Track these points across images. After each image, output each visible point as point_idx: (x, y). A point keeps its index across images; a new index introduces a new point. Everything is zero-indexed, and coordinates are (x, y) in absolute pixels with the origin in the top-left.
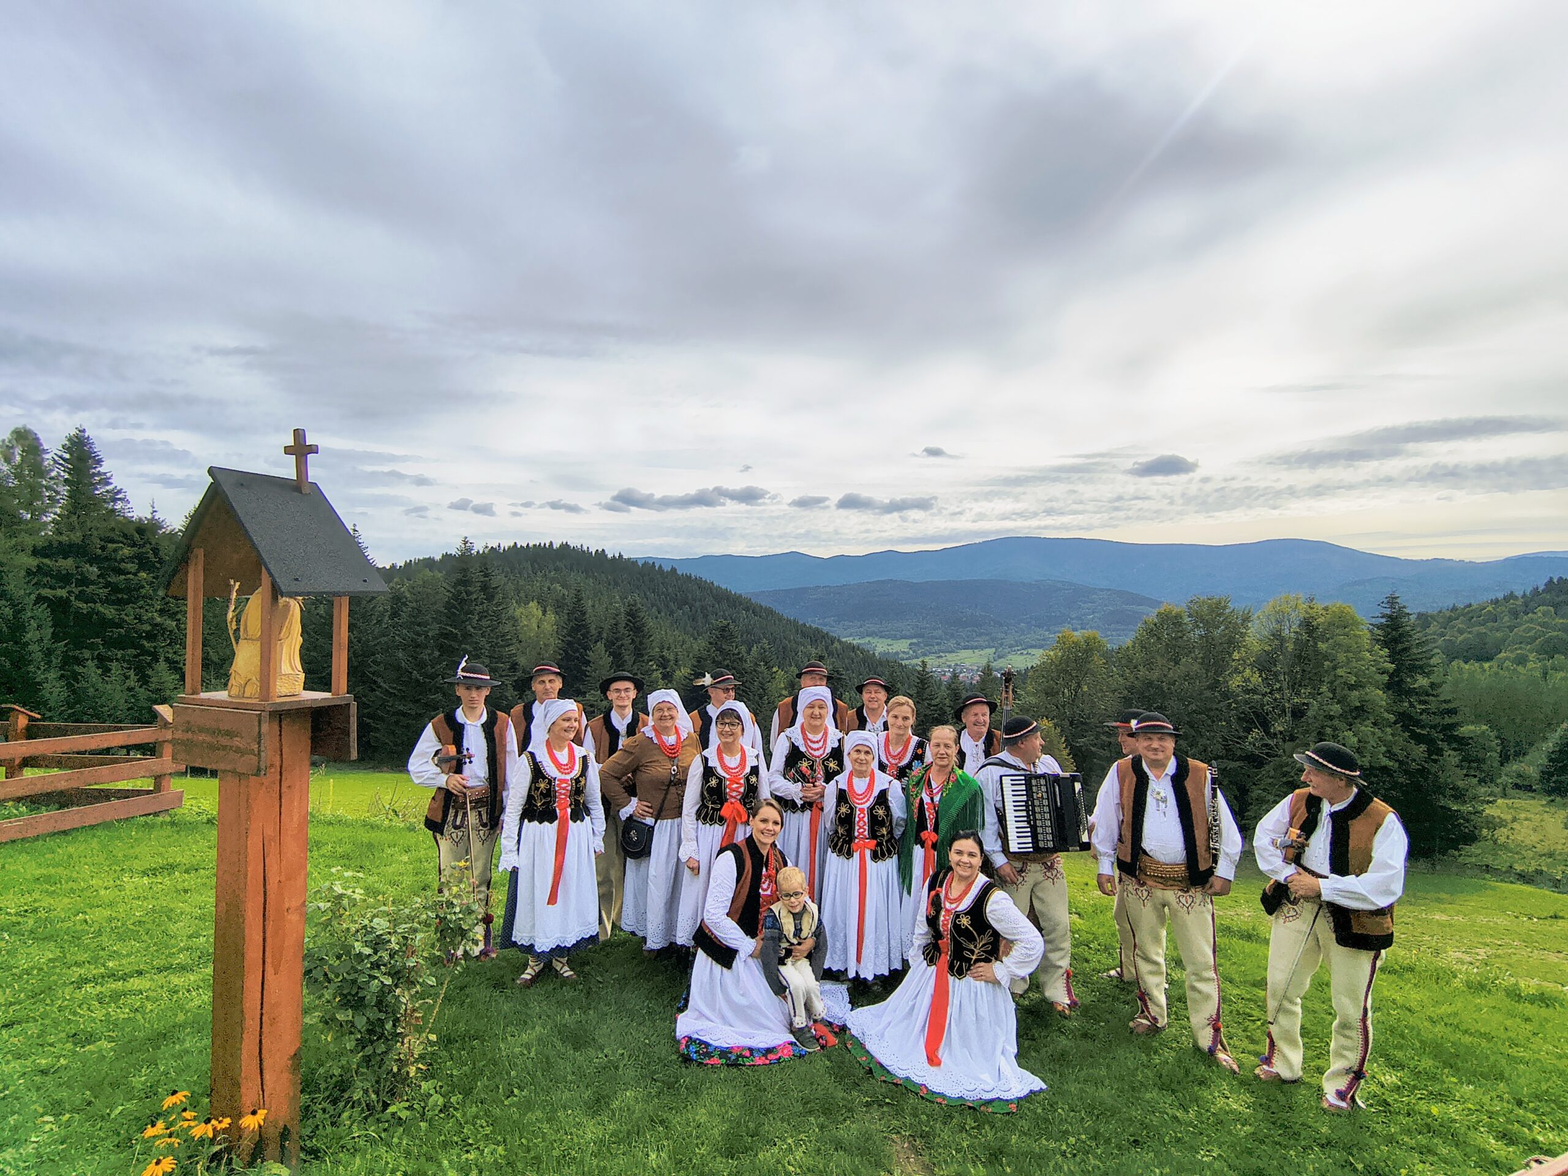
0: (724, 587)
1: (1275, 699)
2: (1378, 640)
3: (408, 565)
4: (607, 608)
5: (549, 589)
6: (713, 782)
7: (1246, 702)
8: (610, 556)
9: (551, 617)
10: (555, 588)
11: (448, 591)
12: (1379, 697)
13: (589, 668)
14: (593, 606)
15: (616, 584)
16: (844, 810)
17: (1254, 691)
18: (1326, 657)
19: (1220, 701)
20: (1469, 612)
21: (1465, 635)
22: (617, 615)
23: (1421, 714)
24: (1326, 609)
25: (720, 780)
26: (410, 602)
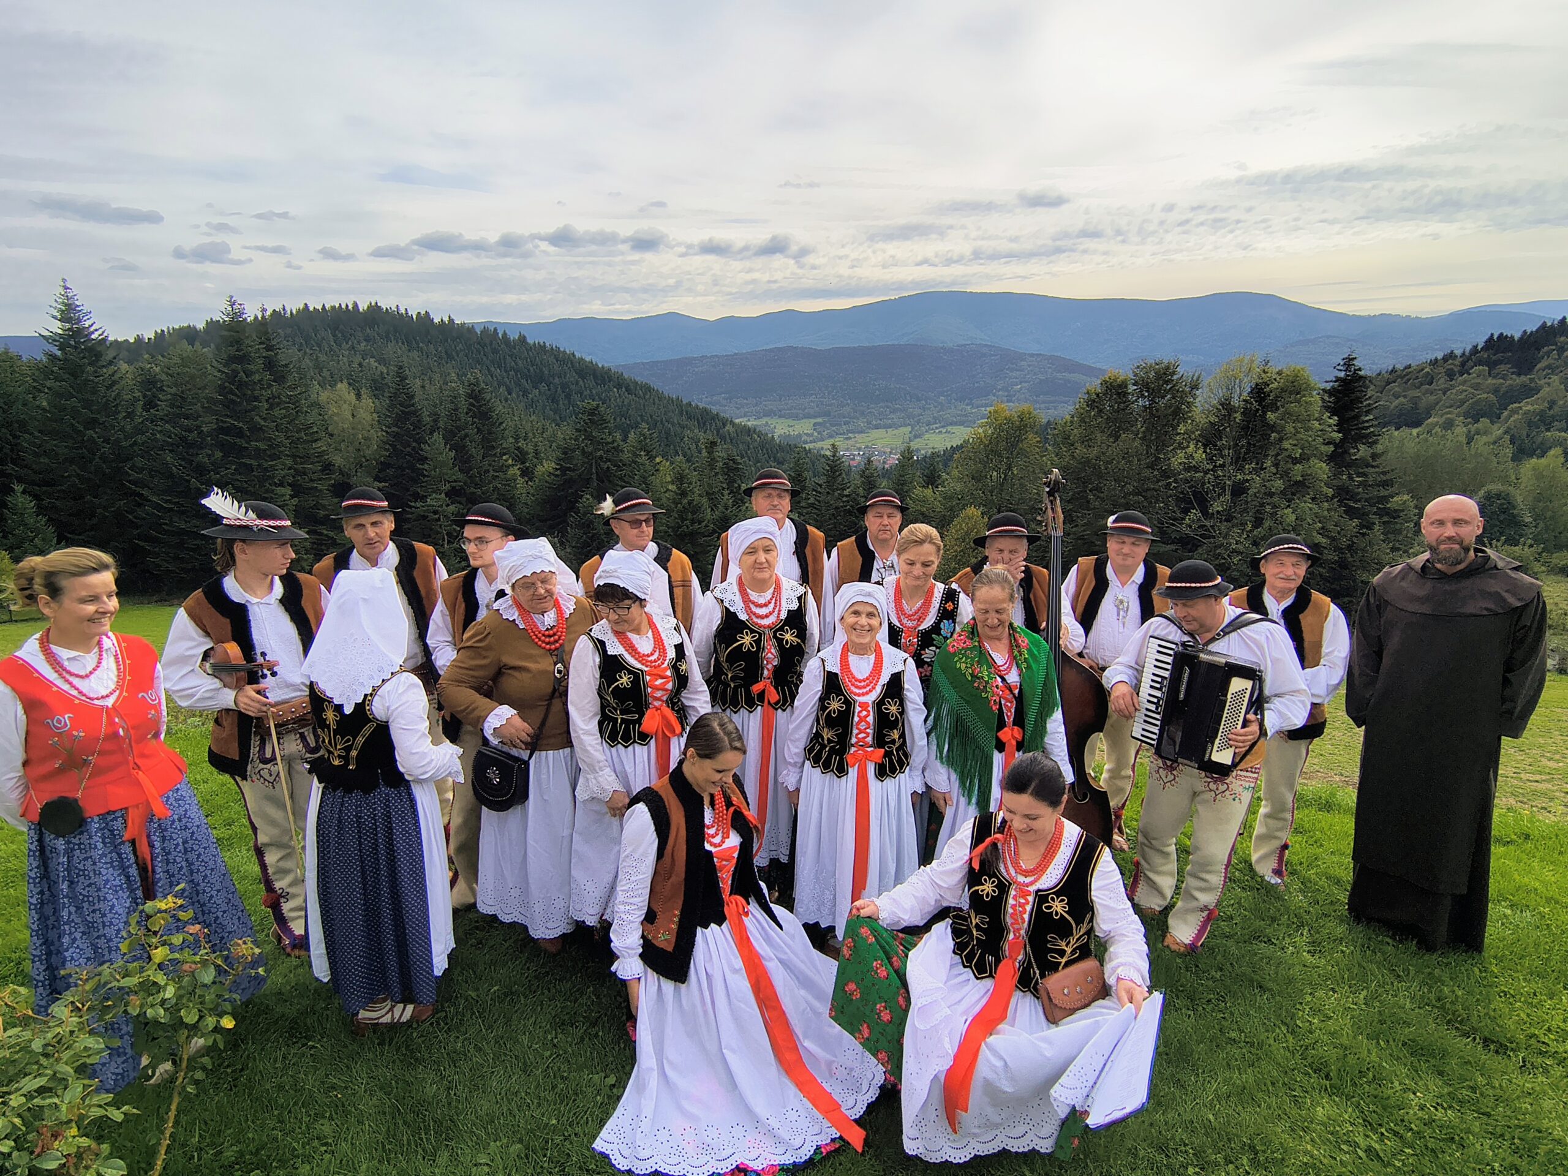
0: (588, 359)
1: (1217, 477)
2: (1329, 407)
3: (160, 336)
4: (441, 388)
5: (360, 365)
6: (624, 680)
7: (1187, 481)
8: (436, 321)
9: (368, 402)
10: (369, 364)
11: (219, 371)
12: (1321, 469)
13: (426, 466)
14: (423, 387)
15: (450, 357)
16: (835, 705)
17: (1196, 469)
18: (1273, 428)
19: (1158, 481)
20: (1407, 374)
21: (1402, 399)
22: (455, 398)
23: (1358, 486)
24: (1279, 373)
25: (636, 675)
26: (168, 386)
